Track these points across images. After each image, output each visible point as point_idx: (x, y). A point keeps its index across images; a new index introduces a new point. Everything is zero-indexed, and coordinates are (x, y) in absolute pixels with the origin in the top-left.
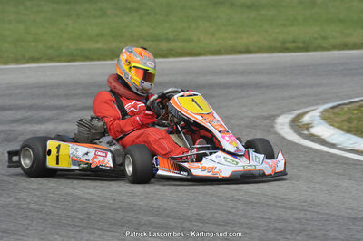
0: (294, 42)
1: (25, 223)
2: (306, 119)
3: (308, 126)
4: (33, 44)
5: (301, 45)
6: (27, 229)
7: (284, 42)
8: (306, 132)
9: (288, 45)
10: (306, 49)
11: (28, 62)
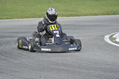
0: (111, 12)
1: (23, 69)
2: (114, 36)
3: (115, 39)
4: (27, 12)
5: (113, 13)
6: (24, 71)
7: (108, 12)
8: (114, 41)
9: (109, 13)
10: (115, 14)
11: (25, 18)
